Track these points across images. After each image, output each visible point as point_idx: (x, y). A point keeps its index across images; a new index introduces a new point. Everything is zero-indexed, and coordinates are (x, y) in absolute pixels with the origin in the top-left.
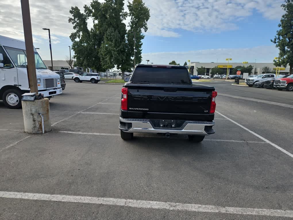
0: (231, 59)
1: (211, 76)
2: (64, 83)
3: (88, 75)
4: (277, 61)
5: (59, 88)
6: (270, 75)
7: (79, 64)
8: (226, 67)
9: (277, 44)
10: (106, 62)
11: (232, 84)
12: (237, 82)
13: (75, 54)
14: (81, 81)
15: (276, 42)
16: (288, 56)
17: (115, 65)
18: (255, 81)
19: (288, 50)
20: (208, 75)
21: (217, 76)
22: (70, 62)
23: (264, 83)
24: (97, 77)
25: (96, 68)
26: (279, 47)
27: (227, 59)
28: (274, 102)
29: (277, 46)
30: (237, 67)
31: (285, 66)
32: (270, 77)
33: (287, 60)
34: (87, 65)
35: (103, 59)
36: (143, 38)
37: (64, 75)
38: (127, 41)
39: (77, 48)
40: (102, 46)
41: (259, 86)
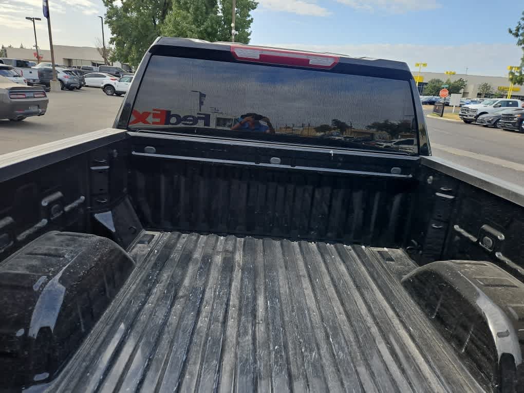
0: (425, 65)
2: (45, 99)
6: (510, 101)
7: (122, 55)
9: (521, 38)
11: (428, 116)
12: (440, 112)
13: (113, 33)
15: (519, 33)
18: (478, 113)
22: (104, 52)
23: (499, 117)
27: (418, 65)
29: (520, 43)
30: (433, 80)
32: (511, 106)
36: (254, 8)
38: (220, 11)
39: (116, 20)
40: (167, 20)
41: (489, 124)
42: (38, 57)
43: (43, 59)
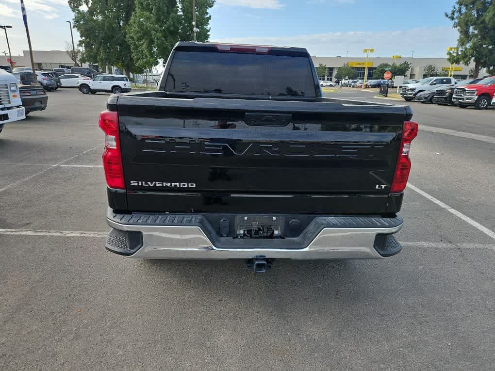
0: (372, 51)
1: (336, 82)
2: (45, 96)
3: (105, 79)
4: (455, 55)
5: (18, 107)
6: (444, 79)
7: (91, 57)
8: (363, 66)
9: (457, 21)
10: (142, 53)
11: (375, 97)
12: (385, 93)
13: (81, 36)
14: (94, 92)
15: (455, 17)
16: (474, 44)
17: (158, 60)
18: (416, 91)
19: (474, 33)
20: (331, 80)
21: (346, 82)
22: (74, 54)
23: (434, 94)
24: (124, 82)
25: (123, 66)
26: (459, 28)
27: (365, 51)
28: (463, 131)
29: (455, 26)
30: (381, 65)
31: (467, 63)
32: (445, 83)
33: (471, 51)
34: (106, 59)
35: (136, 47)
36: (211, 6)
37: (59, 79)
38: (180, 10)
39: (84, 24)
40: (131, 21)
41: (426, 100)
42: (11, 63)
43: (16, 65)
